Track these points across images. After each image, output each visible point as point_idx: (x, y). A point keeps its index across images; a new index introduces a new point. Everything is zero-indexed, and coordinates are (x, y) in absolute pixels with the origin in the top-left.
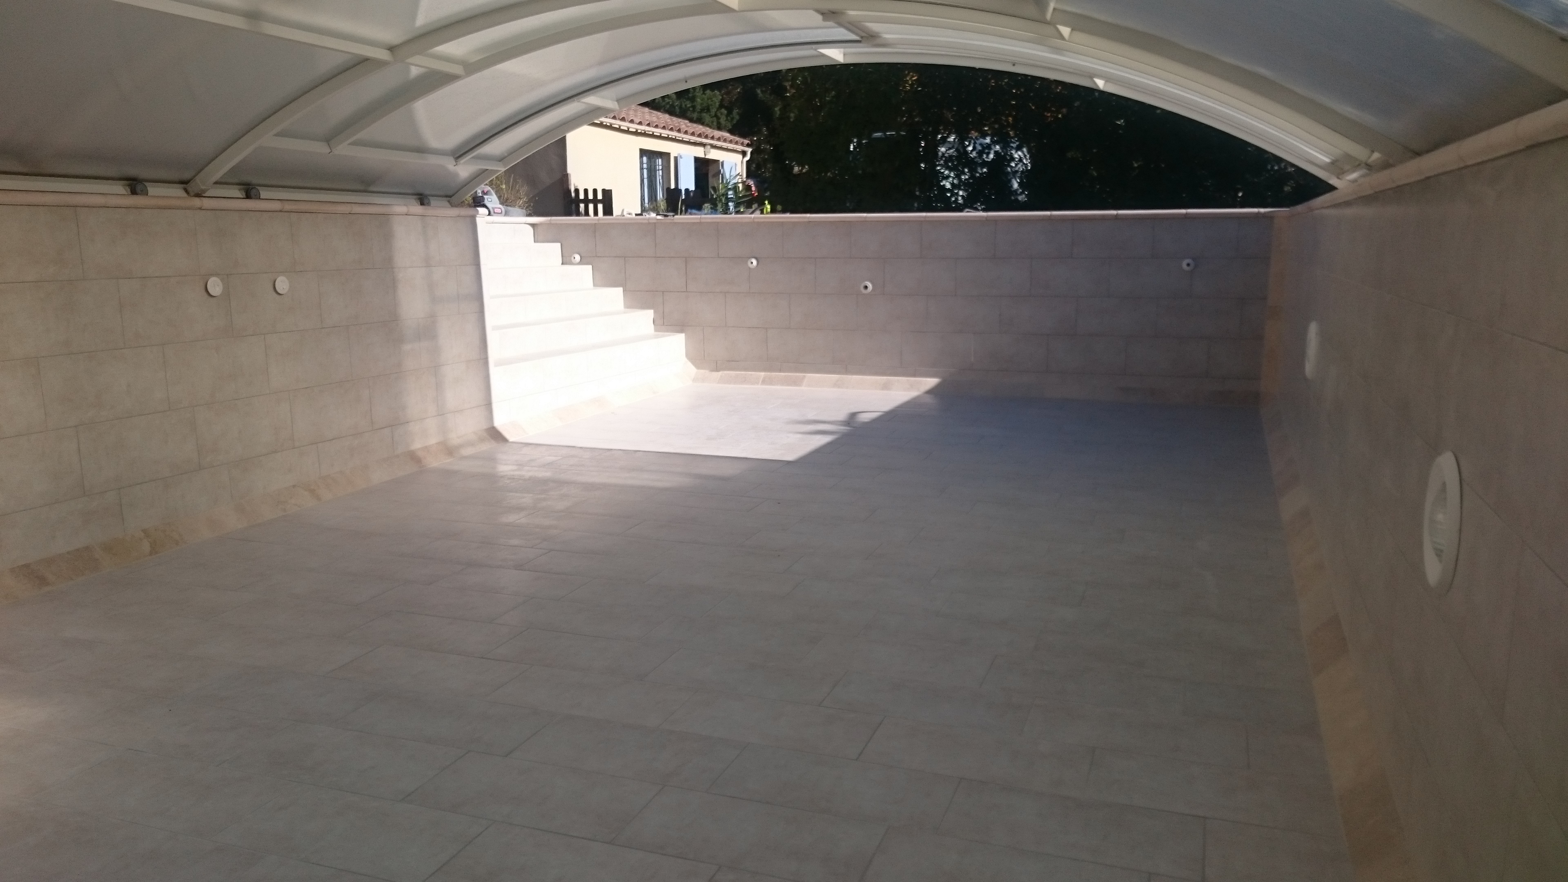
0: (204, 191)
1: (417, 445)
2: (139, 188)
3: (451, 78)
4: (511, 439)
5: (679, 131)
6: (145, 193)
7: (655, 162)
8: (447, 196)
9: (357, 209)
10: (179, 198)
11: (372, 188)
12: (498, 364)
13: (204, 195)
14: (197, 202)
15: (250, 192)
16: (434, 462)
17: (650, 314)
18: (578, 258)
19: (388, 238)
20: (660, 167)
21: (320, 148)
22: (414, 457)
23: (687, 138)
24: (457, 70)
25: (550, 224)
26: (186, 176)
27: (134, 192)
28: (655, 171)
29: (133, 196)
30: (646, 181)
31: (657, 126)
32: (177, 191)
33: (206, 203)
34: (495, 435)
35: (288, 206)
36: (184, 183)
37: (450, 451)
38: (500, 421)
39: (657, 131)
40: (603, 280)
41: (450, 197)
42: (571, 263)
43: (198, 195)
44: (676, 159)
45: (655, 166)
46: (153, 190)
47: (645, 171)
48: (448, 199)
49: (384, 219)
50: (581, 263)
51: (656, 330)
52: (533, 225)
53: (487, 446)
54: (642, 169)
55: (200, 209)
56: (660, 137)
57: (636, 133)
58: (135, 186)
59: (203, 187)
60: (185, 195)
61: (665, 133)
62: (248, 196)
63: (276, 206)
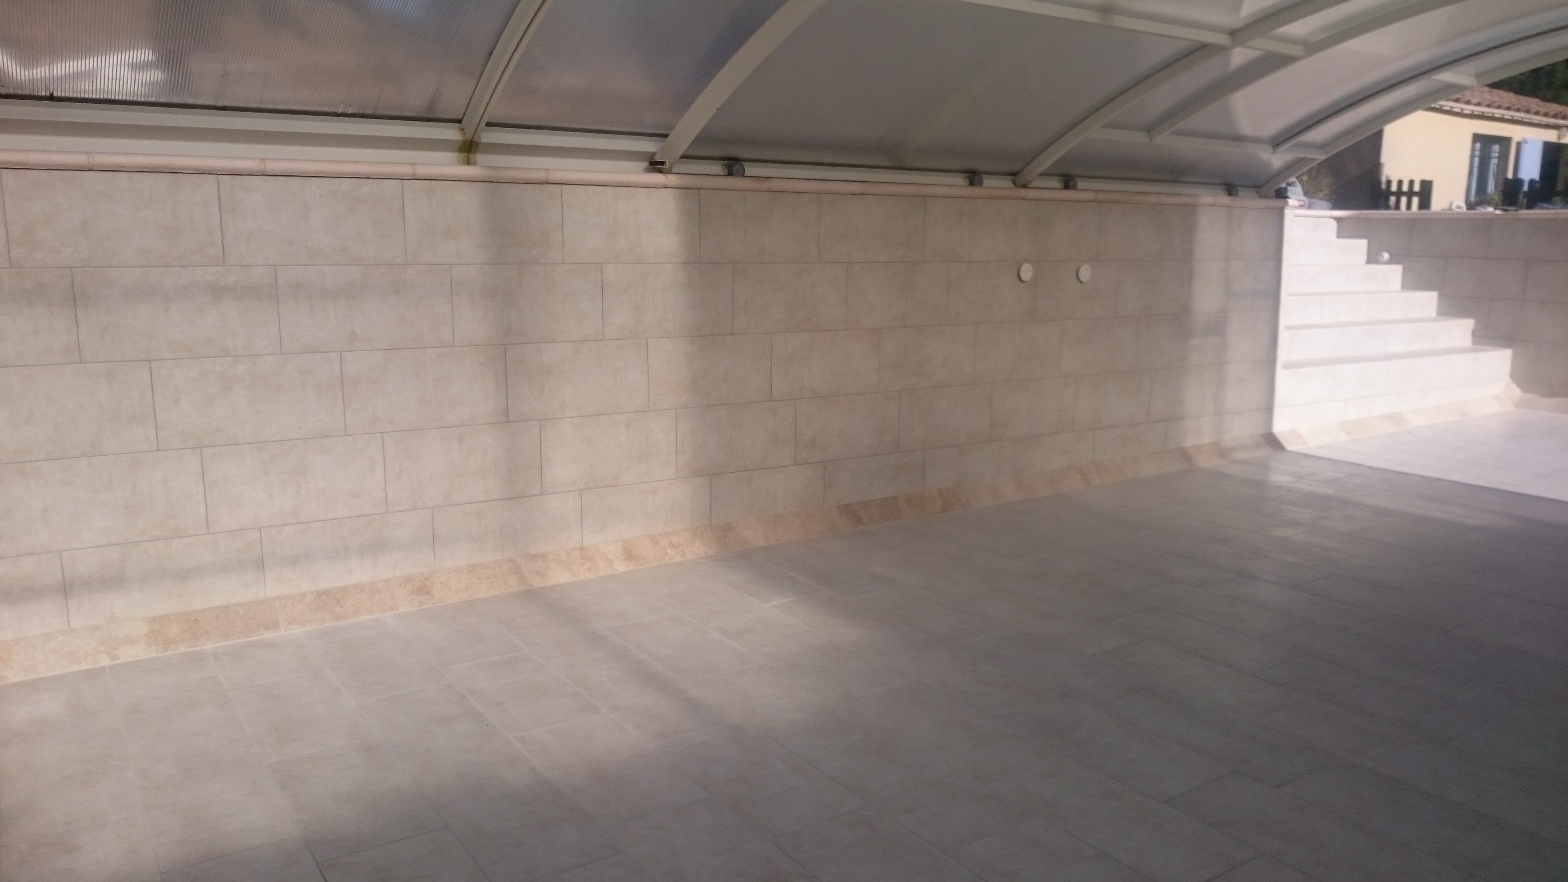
0: (1029, 182)
1: (1189, 442)
2: (977, 179)
3: (1289, 60)
4: (1290, 448)
5: (1528, 111)
6: (980, 184)
7: (1490, 148)
8: (1255, 187)
9: (1165, 200)
10: (1006, 188)
11: (1182, 179)
12: (1286, 366)
13: (1029, 186)
14: (1022, 192)
15: (1068, 182)
16: (1206, 462)
17: (1468, 324)
18: (1386, 256)
19: (1190, 228)
20: (1497, 155)
21: (1141, 138)
22: (1185, 455)
23: (1536, 119)
24: (1297, 50)
25: (1357, 219)
26: (1015, 169)
27: (972, 184)
28: (1490, 158)
29: (970, 187)
30: (1476, 171)
31: (1499, 107)
32: (1006, 183)
33: (1031, 193)
34: (1272, 442)
35: (1101, 197)
36: (1013, 174)
37: (1222, 452)
38: (1280, 426)
39: (1498, 113)
40: (1413, 282)
41: (1259, 187)
42: (1377, 262)
43: (1024, 186)
44: (1519, 145)
45: (1490, 153)
46: (988, 181)
47: (1477, 160)
48: (1257, 189)
49: (1190, 211)
50: (1390, 262)
51: (1474, 343)
52: (1338, 220)
53: (1262, 453)
54: (1472, 157)
55: (1024, 199)
56: (1501, 120)
57: (1472, 116)
58: (973, 177)
59: (1029, 179)
60: (1012, 185)
61: (1508, 114)
62: (1066, 187)
63: (1090, 196)
